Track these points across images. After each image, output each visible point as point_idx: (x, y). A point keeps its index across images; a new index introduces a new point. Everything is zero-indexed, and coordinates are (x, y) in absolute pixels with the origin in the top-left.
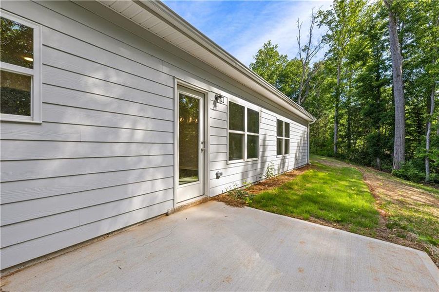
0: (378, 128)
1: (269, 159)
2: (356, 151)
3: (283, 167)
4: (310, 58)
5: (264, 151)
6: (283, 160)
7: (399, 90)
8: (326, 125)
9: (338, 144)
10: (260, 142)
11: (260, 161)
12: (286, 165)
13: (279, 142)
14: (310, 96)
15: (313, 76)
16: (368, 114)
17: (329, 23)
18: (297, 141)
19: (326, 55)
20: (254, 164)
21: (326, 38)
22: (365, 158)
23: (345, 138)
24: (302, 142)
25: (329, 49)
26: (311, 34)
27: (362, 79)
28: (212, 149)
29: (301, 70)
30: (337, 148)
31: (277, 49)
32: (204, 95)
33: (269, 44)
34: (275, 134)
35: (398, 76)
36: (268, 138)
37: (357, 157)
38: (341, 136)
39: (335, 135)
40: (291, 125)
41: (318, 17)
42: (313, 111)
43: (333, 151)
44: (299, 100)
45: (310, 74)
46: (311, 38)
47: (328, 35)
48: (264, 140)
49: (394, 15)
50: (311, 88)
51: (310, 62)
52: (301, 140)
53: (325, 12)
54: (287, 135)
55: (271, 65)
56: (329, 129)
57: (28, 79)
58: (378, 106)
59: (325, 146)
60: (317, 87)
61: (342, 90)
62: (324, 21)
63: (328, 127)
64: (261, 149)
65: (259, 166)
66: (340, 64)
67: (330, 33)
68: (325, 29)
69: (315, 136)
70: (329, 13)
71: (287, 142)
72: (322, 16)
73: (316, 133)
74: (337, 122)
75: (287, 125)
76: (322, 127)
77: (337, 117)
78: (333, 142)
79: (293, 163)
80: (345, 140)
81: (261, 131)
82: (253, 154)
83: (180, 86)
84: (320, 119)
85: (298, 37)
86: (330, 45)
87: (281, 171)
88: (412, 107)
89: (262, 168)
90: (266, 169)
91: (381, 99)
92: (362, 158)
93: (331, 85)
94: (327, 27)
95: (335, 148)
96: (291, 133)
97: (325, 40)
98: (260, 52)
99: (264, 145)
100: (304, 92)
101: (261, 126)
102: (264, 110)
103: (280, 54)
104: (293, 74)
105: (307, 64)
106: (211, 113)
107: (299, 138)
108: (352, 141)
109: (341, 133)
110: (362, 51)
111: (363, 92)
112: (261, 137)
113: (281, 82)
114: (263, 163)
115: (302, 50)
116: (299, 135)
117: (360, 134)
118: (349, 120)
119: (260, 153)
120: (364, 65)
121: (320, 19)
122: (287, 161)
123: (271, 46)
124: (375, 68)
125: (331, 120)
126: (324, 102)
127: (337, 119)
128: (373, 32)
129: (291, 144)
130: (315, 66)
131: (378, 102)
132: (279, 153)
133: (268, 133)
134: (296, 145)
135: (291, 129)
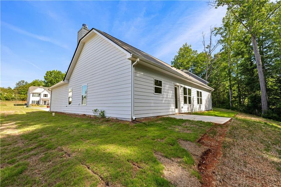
0: (254, 92)
1: (195, 105)
2: (244, 105)
3: (200, 109)
4: (211, 52)
5: (193, 102)
6: (200, 106)
7: (261, 72)
8: (224, 91)
9: (232, 102)
10: (192, 99)
11: (192, 105)
12: (201, 108)
13: (198, 99)
14: (213, 73)
15: (214, 62)
16: (247, 84)
17: (221, 34)
18: (205, 99)
19: (221, 51)
20: (191, 106)
21: (220, 42)
22: (249, 110)
23: (237, 98)
24: (208, 99)
25: (223, 47)
26: (211, 39)
27: (242, 65)
28: (181, 100)
29: (206, 58)
30: (232, 104)
31: (190, 48)
32: (178, 86)
33: (186, 45)
34: (196, 96)
35: (259, 65)
36: (194, 98)
37: (245, 109)
38: (234, 97)
39: (230, 96)
40: (202, 92)
41: (214, 30)
42: (215, 82)
43: (230, 106)
44: (206, 76)
45: (212, 61)
46: (211, 41)
47: (221, 40)
48: (193, 98)
49: (254, 35)
50: (213, 69)
51: (212, 54)
52: (207, 99)
53: (218, 28)
54: (201, 96)
55: (187, 57)
56: (226, 93)
57: (161, 88)
58: (253, 80)
59: (224, 103)
60: (217, 68)
61: (232, 70)
62: (218, 33)
63: (226, 92)
64: (192, 101)
65: (192, 107)
66: (229, 56)
67: (222, 39)
68: (219, 37)
69: (218, 97)
70: (221, 28)
71: (201, 99)
72: (217, 30)
73: (218, 96)
74: (231, 89)
75: (201, 92)
76: (222, 92)
77: (230, 86)
78: (230, 101)
79: (204, 108)
80: (237, 99)
81: (192, 95)
82: (190, 103)
83: (175, 85)
84: (220, 87)
85: (203, 42)
86: (223, 45)
87: (199, 110)
88: (276, 79)
89: (193, 108)
90: (194, 108)
91: (254, 76)
92: (248, 110)
93: (225, 68)
94: (220, 36)
95: (231, 104)
96: (202, 95)
97: (219, 42)
98: (181, 49)
99: (193, 100)
100: (209, 71)
101: (192, 93)
102: (192, 88)
103: (193, 50)
104: (202, 61)
105: (209, 55)
106: (180, 91)
107: (206, 98)
108: (242, 100)
109: (234, 95)
110: (240, 50)
111: (243, 72)
112: (192, 97)
113: (194, 66)
114: (193, 106)
115: (206, 48)
116: (206, 96)
117: (246, 96)
118: (238, 87)
119: (192, 103)
120: (243, 57)
121: (215, 32)
122: (201, 107)
123: (187, 46)
124: (249, 59)
125: (227, 88)
126: (222, 77)
127: (230, 87)
128: (246, 40)
129: (203, 100)
130: (215, 56)
131: (253, 77)
132: (198, 103)
133: (194, 96)
134: (205, 100)
135: (202, 94)
